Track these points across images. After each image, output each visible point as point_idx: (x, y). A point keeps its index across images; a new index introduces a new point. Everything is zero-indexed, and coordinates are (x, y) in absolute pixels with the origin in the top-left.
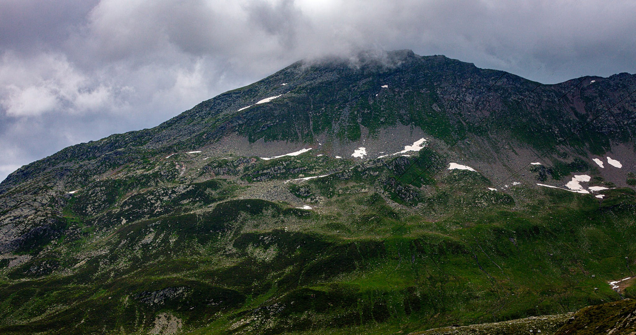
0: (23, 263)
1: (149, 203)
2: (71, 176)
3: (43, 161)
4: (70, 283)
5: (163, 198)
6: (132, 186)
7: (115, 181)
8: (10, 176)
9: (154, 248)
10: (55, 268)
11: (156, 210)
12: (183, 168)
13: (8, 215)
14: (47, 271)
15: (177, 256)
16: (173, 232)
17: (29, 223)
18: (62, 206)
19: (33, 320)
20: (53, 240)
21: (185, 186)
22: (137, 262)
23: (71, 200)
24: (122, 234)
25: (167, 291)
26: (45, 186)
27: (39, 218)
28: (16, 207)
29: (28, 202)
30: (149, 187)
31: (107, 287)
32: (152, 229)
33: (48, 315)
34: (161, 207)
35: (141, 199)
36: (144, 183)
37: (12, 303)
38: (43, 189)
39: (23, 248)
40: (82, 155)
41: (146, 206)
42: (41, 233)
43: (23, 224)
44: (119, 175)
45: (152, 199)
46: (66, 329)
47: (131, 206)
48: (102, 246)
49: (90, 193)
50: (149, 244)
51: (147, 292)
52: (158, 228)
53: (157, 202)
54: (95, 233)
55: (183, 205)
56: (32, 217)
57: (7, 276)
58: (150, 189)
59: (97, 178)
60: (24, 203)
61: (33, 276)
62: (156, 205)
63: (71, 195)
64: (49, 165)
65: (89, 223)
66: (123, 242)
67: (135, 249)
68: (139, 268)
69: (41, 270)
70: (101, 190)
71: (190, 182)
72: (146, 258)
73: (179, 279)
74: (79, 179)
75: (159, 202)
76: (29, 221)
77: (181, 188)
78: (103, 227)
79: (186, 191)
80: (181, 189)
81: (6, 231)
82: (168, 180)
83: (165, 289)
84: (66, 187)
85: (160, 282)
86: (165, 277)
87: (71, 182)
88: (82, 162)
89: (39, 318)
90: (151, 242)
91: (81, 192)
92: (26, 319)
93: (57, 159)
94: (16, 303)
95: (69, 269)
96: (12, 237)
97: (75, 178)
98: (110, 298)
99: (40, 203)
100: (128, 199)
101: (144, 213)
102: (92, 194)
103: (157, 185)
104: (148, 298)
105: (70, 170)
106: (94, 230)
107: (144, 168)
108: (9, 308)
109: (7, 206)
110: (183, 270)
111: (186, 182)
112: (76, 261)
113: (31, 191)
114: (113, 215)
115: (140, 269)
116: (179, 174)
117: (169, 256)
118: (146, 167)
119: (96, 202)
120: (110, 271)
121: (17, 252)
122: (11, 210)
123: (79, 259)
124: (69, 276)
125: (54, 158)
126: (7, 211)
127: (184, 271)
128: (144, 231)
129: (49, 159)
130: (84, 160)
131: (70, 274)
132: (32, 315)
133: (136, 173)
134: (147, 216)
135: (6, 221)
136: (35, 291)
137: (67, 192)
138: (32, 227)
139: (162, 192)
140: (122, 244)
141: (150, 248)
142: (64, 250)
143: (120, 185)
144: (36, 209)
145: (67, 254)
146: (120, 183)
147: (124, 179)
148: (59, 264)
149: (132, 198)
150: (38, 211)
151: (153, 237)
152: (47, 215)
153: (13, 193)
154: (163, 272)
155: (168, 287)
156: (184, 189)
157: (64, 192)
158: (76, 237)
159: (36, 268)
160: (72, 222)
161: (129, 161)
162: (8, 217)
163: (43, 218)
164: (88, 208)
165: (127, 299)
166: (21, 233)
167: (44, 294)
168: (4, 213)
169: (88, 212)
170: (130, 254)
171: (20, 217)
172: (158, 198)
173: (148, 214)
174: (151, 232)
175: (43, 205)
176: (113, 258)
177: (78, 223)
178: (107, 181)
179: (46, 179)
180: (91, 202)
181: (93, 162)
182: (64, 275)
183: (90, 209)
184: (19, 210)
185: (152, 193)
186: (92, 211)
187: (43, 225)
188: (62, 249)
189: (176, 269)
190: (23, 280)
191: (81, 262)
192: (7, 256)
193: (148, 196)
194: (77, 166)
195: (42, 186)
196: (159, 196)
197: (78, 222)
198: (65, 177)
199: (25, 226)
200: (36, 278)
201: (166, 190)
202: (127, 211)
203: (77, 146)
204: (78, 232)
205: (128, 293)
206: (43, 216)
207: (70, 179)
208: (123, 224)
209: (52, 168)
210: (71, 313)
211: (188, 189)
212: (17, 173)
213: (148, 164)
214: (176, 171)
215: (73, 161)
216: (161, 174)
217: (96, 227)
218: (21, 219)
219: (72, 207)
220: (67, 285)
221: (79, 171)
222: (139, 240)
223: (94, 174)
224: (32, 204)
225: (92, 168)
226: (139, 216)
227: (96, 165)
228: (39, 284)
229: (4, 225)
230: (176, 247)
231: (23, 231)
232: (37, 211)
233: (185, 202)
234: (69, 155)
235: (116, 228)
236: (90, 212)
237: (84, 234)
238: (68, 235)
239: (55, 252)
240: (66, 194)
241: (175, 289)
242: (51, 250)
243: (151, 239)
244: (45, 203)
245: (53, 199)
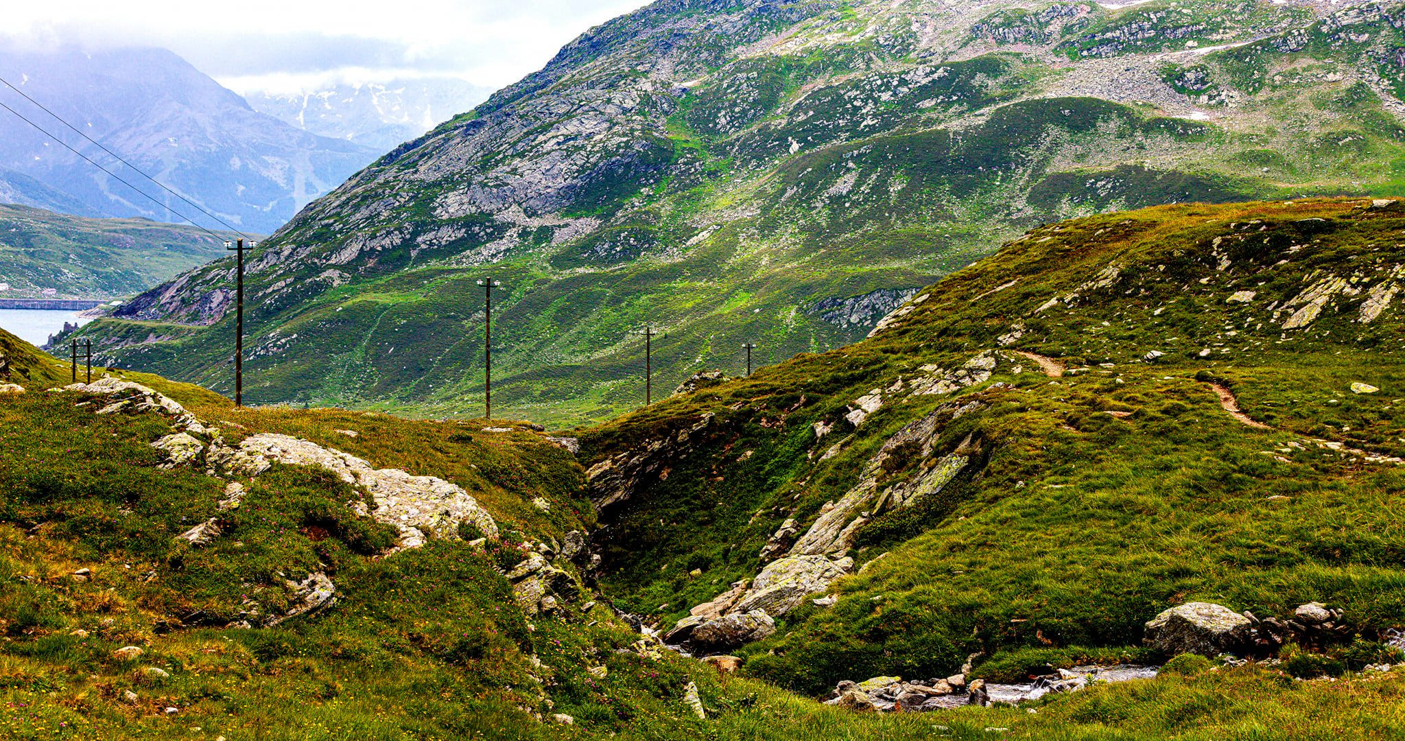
0: (581, 234)
1: (849, 106)
2: (687, 49)
3: (633, 17)
4: (675, 278)
5: (880, 97)
6: (817, 69)
7: (779, 59)
8: (565, 48)
9: (855, 204)
10: (647, 246)
11: (865, 123)
12: (928, 29)
13: (552, 133)
14: (629, 253)
15: (904, 222)
16: (897, 171)
17: (596, 149)
18: (666, 113)
19: (597, 355)
20: (645, 186)
21: (928, 70)
22: (819, 234)
23: (684, 100)
24: (788, 175)
25: (878, 298)
26: (633, 70)
27: (617, 140)
28: (569, 115)
29: (593, 105)
30: (852, 70)
31: (755, 286)
32: (851, 164)
33: (628, 345)
34: (875, 116)
35: (832, 98)
36: (842, 62)
37: (555, 318)
38: (626, 76)
39: (583, 204)
40: (713, 2)
41: (842, 114)
42: (620, 171)
43: (583, 153)
44: (789, 45)
45: (855, 99)
46: (663, 374)
47: (811, 113)
48: (746, 200)
49: (725, 85)
50: (845, 197)
51: (834, 300)
52: (866, 162)
53: (867, 104)
54: (732, 172)
55: (921, 111)
56: (602, 136)
57: (549, 261)
58: (852, 76)
59: (743, 53)
60: (586, 108)
61: (601, 262)
62: (864, 111)
63: (685, 90)
64: (645, 24)
65: (721, 151)
66: (789, 193)
67: (815, 208)
68: (823, 247)
69: (618, 249)
70: (748, 78)
71: (940, 60)
72: (837, 227)
73: (905, 273)
74: (705, 55)
75: (871, 104)
76: (594, 145)
77: (920, 72)
78: (750, 160)
79: (930, 79)
80: (920, 77)
81: (548, 167)
82: (893, 56)
83: (872, 293)
84: (676, 72)
85: (863, 279)
86: (875, 268)
87: (687, 61)
88: (712, 17)
89: (609, 351)
90: (850, 192)
91: (706, 83)
92: (582, 351)
93: (662, 11)
94: (564, 319)
95: (675, 249)
96: (559, 180)
97: (696, 52)
98: (757, 310)
99: (619, 106)
100: (806, 99)
101: (837, 128)
102: (729, 87)
103: (868, 68)
104: (837, 312)
105: (684, 36)
106: (731, 166)
107: (843, 29)
108: (549, 329)
109: (551, 114)
110: (914, 254)
111: (931, 61)
112: (690, 231)
113: (603, 81)
114: (771, 134)
115: (823, 250)
116: (918, 42)
117: (885, 224)
118: (846, 27)
119: (737, 105)
120: (760, 253)
121: (569, 212)
122: (558, 122)
123: (696, 228)
124: (675, 265)
125: (655, 10)
126: (551, 124)
127: (916, 254)
128: (836, 167)
129: (645, 12)
130: (718, 13)
131: (678, 260)
132: (595, 344)
133: (826, 40)
134: (843, 136)
135: (549, 145)
136: (604, 293)
137: (676, 84)
138: (601, 158)
139: (879, 82)
140: (787, 195)
141: (847, 205)
142: (666, 207)
143: (789, 68)
144: (610, 120)
145: (673, 217)
146: (792, 64)
147: (799, 54)
148: (654, 239)
149: (815, 95)
150: (615, 125)
151: (853, 181)
152: (632, 133)
153: (565, 86)
154: (871, 258)
155: (880, 290)
156: (927, 75)
157: (670, 83)
158: (693, 181)
159: (606, 246)
160: (685, 148)
161: (812, 14)
162: (553, 137)
163: (625, 139)
164: (718, 118)
165: (793, 313)
166: (578, 171)
167: (620, 301)
168: (544, 129)
169: (719, 126)
170: (804, 216)
171: (576, 136)
172: (870, 97)
173: (847, 131)
174: (848, 170)
175: (625, 111)
176: (768, 226)
177: (697, 151)
178: (762, 59)
179: (634, 55)
180: (727, 104)
181: (735, 17)
182: (663, 261)
183: (723, 121)
184: (575, 122)
185: (856, 85)
186: (728, 123)
187: (623, 155)
188: (663, 206)
189: (899, 251)
190: (581, 271)
191: (701, 235)
192: (549, 221)
193: (848, 91)
194: (704, 25)
195: (627, 70)
196: (872, 90)
197: (697, 147)
198: (675, 51)
199: (587, 157)
200: (607, 266)
201: (886, 77)
202: (801, 124)
204: (696, 170)
205: (794, 302)
206: (624, 135)
207: (685, 55)
208: (792, 152)
209: (649, 32)
210: (674, 342)
211: (936, 76)
212: (579, 43)
213: (852, 21)
214: (911, 36)
215: (695, 16)
216: (878, 42)
217: (735, 157)
218: (580, 142)
219: (687, 117)
220: (670, 282)
221: (704, 37)
222: (824, 187)
223: (737, 44)
224: (601, 109)
225: (732, 31)
226: (826, 136)
227: (740, 25)
228: (611, 280)
229: (543, 154)
230: (902, 202)
231: (582, 166)
232: (612, 123)
233: (928, 103)
234: (687, 2)
235: (777, 162)
236: (723, 126)
237: (709, 175)
238: (676, 175)
239: (647, 213)
240: (674, 88)
241: (894, 293)
242: (640, 207)
243: (849, 186)
244: (629, 107)
245: (646, 99)
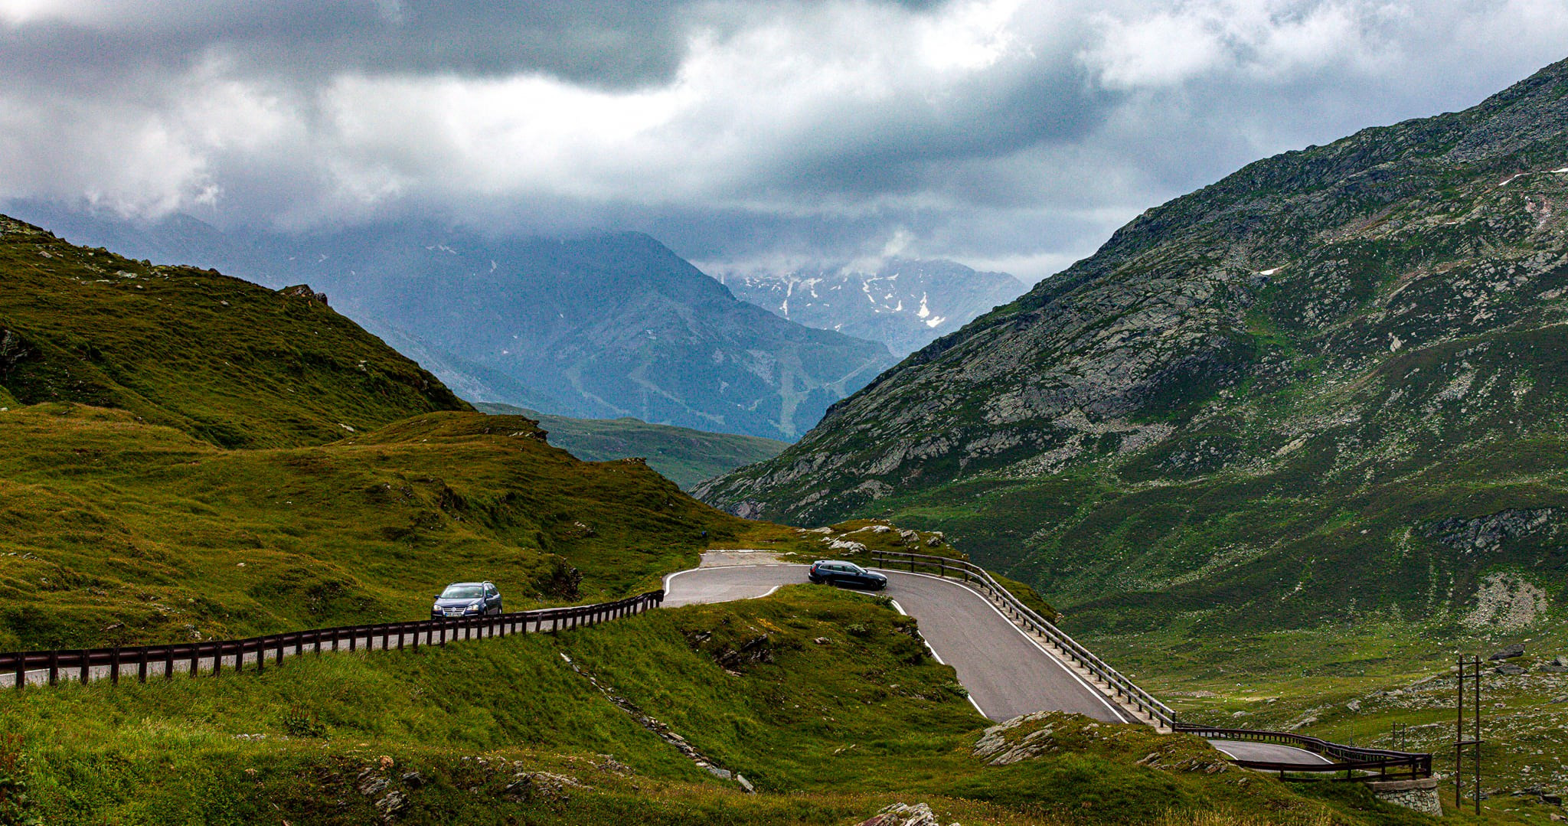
0: (1152, 442)
1: (1458, 297)
2: (1264, 233)
3: (1197, 196)
4: (1265, 493)
5: (1493, 287)
6: (1415, 256)
7: (1372, 244)
8: (1119, 233)
9: (1472, 410)
10: (1230, 456)
11: (1477, 317)
12: (1545, 210)
13: (1116, 328)
14: (1210, 464)
15: (1531, 431)
16: (1520, 372)
17: (1167, 346)
18: (1244, 306)
19: (1179, 581)
20: (1224, 388)
21: (1550, 256)
22: (1432, 445)
23: (1264, 291)
24: (1392, 374)
25: (1507, 520)
26: (1203, 257)
27: (1190, 336)
28: (1134, 308)
29: (1161, 296)
30: (1457, 257)
31: (1360, 504)
32: (1466, 364)
33: (1214, 570)
34: (1489, 308)
35: (1438, 288)
36: (1445, 247)
37: (1129, 538)
38: (1197, 264)
39: (1152, 407)
40: (1290, 181)
41: (1450, 306)
42: (1195, 371)
43: (1152, 350)
44: (1383, 228)
45: (1465, 289)
46: (1257, 604)
47: (1414, 305)
48: (1342, 405)
49: (1311, 274)
50: (1461, 401)
51: (1456, 521)
52: (1483, 361)
53: (1479, 295)
54: (1324, 372)
55: (1544, 303)
56: (1172, 332)
57: (1117, 472)
58: (1459, 263)
59: (1327, 237)
60: (1153, 300)
61: (1176, 474)
62: (1476, 303)
63: (1264, 279)
64: (1211, 205)
65: (1310, 347)
66: (1394, 396)
67: (1426, 413)
68: (1435, 458)
69: (1197, 459)
70: (1337, 265)
71: (1561, 244)
72: (1452, 436)
73: (1537, 490)
74: (1285, 240)
75: (1484, 296)
76: (1164, 342)
77: (1540, 259)
78: (1345, 358)
79: (1552, 267)
80: (1540, 263)
81: (1113, 366)
82: (1506, 242)
83: (1501, 513)
84: (1252, 260)
85: (1491, 496)
86: (1501, 483)
87: (1264, 247)
88: (1289, 198)
89: (1193, 576)
90: (1465, 396)
91: (1289, 271)
92: (1161, 577)
93: (1231, 190)
94: (1138, 540)
95: (1263, 460)
96: (1126, 381)
97: (1275, 237)
98: (1364, 532)
99: (1191, 298)
100: (1406, 289)
101: (1446, 323)
102: (1316, 275)
103: (1477, 254)
104: (1459, 535)
105: (1260, 219)
106: (1322, 365)
107: (1445, 210)
108: (1122, 550)
109: (1113, 306)
110: (1546, 468)
111: (1551, 246)
112: (1280, 440)
113: (1170, 270)
114: (1367, 329)
115: (1437, 463)
116: (1534, 224)
117: (1510, 433)
118: (1448, 208)
119: (1326, 296)
120: (1364, 465)
121: (1138, 417)
122: (1123, 316)
123: (1287, 436)
124: (1263, 478)
125: (1223, 190)
126: (1114, 319)
127: (1549, 468)
128: (1447, 367)
129: (1210, 191)
130: (1296, 192)
131: (1267, 472)
132: (1177, 569)
133: (1426, 222)
134: (1453, 331)
135: (1113, 342)
136: (1182, 510)
137: (1255, 273)
138: (1173, 355)
139: (1492, 270)
140: (1391, 398)
141: (1463, 411)
142: (1249, 412)
143: (1384, 254)
144: (1181, 314)
145: (1258, 423)
146: (1384, 248)
147: (1395, 239)
148: (1238, 448)
149: (1416, 285)
150: (1187, 318)
151: (1469, 383)
152: (1207, 329)
153: (1126, 275)
154: (1495, 472)
155: (1510, 509)
156: (1548, 262)
157: (1247, 272)
158: (1279, 382)
159: (1183, 456)
160: (1268, 345)
161: (1408, 194)
162: (1117, 333)
163: (1199, 335)
164: (1306, 311)
165: (1407, 535)
166: (1147, 371)
167: (1203, 519)
168: (1107, 323)
169: (1306, 321)
170: (1413, 424)
171: (1143, 331)
172: (1482, 287)
173: (1457, 326)
174: (1463, 371)
175: (1198, 304)
176: (1371, 434)
177: (1282, 348)
178: (1353, 244)
179: (1203, 240)
180: (1314, 295)
181: (1317, 196)
182: (1251, 473)
183: (1311, 314)
184: (1142, 315)
185: (1465, 274)
186: (1317, 317)
187: (1197, 353)
188: (1246, 411)
189: (1529, 465)
190: (1154, 483)
191: (1292, 444)
192: (1115, 427)
193: (1457, 280)
194: (1279, 208)
195: (1196, 257)
196: (1484, 280)
197: (1283, 344)
198: (1250, 236)
199: (1157, 355)
200: (1185, 479)
201: (1500, 265)
202: (1402, 318)
203: (1278, 158)
204: (1282, 370)
205: (1408, 522)
206: (1198, 330)
207: (1262, 240)
208: (1393, 350)
209: (1218, 214)
210: (1270, 567)
211: (1559, 263)
212: (1136, 227)
213: (1454, 201)
214: (1525, 219)
215: (1269, 196)
216: (1487, 225)
217: (1327, 357)
218: (1148, 338)
219: (1269, 310)
220: (1259, 499)
221: (1282, 220)
222: (1435, 390)
223: (1322, 227)
224: (1171, 300)
225: (1315, 212)
226: (1432, 332)
227: (1324, 206)
228: (1192, 494)
229: (1107, 352)
230: (1527, 407)
231: (1151, 365)
232: (1184, 317)
233: (1551, 295)
234: (1259, 180)
235: (1376, 361)
236: (1312, 320)
237: (1297, 376)
238: (1260, 375)
239: (1228, 418)
240: (1252, 277)
241: (1527, 513)
242: (1219, 412)
243: (1464, 389)
244: (1202, 298)
245: (1221, 289)
